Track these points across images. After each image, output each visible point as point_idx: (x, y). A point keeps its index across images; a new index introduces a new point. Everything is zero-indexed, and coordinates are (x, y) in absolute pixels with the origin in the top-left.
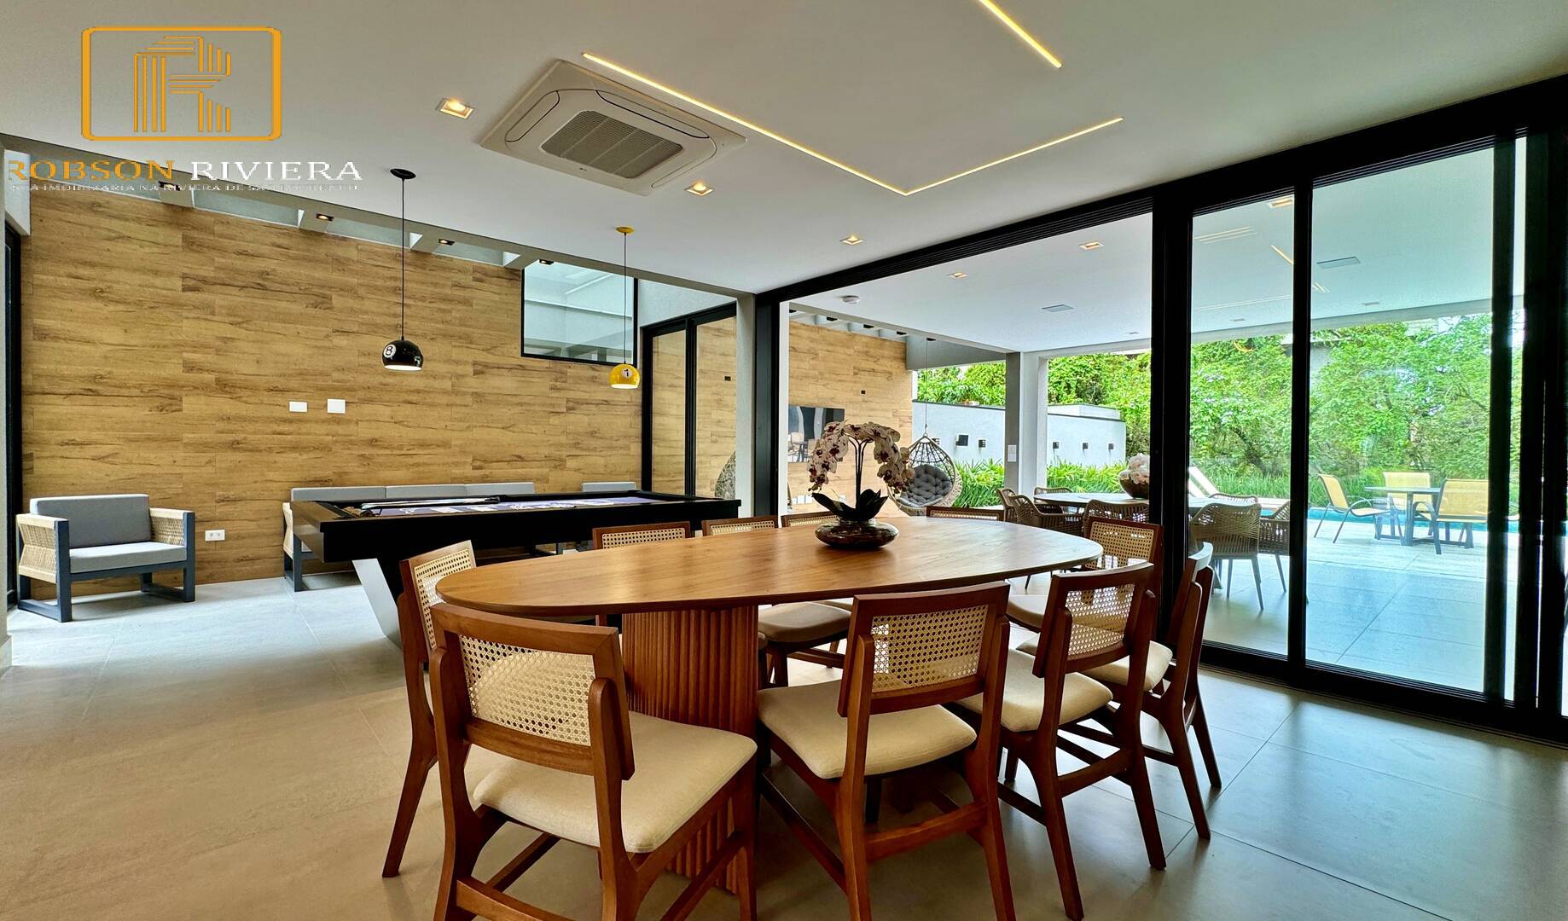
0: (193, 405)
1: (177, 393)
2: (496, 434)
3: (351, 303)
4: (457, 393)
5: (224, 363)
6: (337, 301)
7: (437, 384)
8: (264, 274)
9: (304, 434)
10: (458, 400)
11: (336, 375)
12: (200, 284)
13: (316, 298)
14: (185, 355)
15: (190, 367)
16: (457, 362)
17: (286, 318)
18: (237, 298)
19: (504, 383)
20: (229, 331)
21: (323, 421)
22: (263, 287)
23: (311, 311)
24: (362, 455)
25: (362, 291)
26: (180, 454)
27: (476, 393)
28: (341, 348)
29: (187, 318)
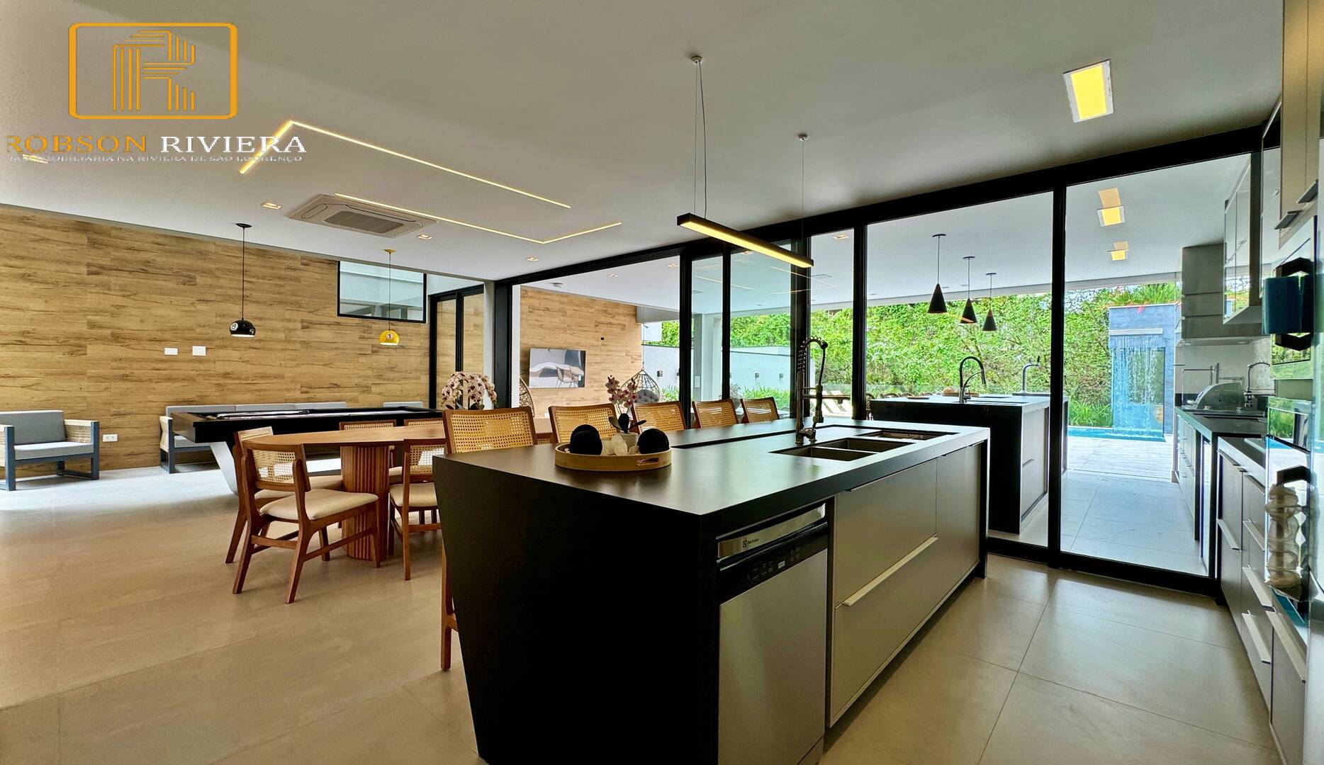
0: (93, 350)
1: (83, 343)
2: (318, 369)
3: (210, 281)
4: (289, 342)
5: (117, 322)
6: (200, 280)
7: (274, 335)
8: (147, 262)
9: (176, 369)
10: (289, 346)
11: (198, 330)
12: (99, 270)
13: (184, 278)
14: (89, 317)
15: (92, 325)
16: (289, 321)
17: (163, 292)
18: (126, 279)
19: (325, 334)
20: (120, 301)
21: (189, 361)
22: (146, 272)
23: (181, 286)
24: (218, 384)
25: (219, 273)
26: (85, 384)
27: (304, 341)
28: (202, 311)
29: (90, 293)
